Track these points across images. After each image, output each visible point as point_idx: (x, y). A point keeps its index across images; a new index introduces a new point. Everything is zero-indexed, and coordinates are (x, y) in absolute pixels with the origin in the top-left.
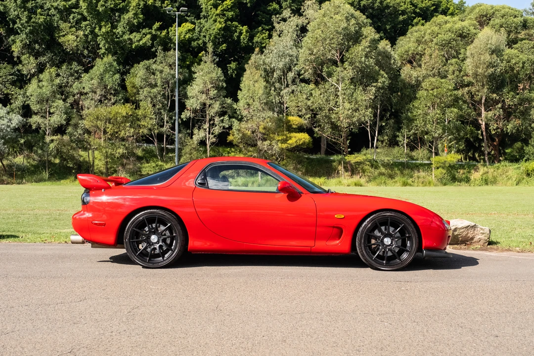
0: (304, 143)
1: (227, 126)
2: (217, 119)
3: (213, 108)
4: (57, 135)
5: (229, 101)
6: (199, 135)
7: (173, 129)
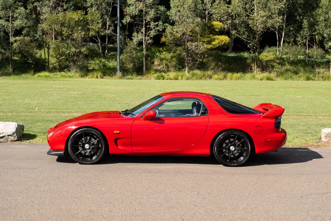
0: (225, 44)
1: (161, 30)
2: (152, 24)
3: (149, 15)
4: (20, 36)
5: (162, 8)
6: (137, 37)
7: (115, 31)
